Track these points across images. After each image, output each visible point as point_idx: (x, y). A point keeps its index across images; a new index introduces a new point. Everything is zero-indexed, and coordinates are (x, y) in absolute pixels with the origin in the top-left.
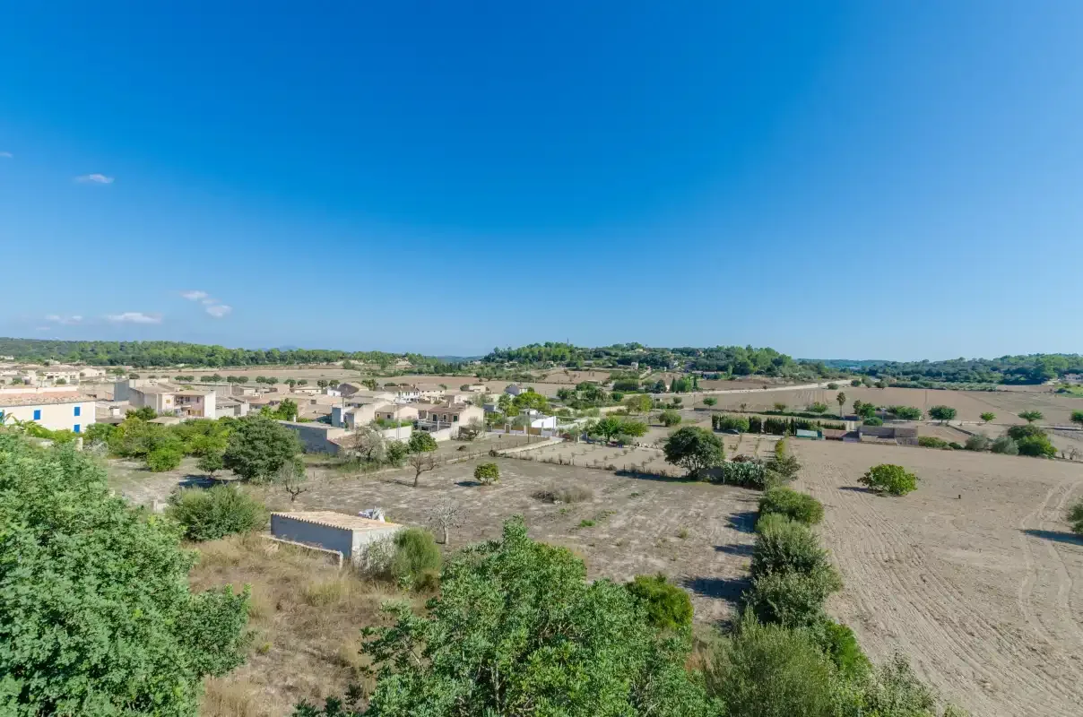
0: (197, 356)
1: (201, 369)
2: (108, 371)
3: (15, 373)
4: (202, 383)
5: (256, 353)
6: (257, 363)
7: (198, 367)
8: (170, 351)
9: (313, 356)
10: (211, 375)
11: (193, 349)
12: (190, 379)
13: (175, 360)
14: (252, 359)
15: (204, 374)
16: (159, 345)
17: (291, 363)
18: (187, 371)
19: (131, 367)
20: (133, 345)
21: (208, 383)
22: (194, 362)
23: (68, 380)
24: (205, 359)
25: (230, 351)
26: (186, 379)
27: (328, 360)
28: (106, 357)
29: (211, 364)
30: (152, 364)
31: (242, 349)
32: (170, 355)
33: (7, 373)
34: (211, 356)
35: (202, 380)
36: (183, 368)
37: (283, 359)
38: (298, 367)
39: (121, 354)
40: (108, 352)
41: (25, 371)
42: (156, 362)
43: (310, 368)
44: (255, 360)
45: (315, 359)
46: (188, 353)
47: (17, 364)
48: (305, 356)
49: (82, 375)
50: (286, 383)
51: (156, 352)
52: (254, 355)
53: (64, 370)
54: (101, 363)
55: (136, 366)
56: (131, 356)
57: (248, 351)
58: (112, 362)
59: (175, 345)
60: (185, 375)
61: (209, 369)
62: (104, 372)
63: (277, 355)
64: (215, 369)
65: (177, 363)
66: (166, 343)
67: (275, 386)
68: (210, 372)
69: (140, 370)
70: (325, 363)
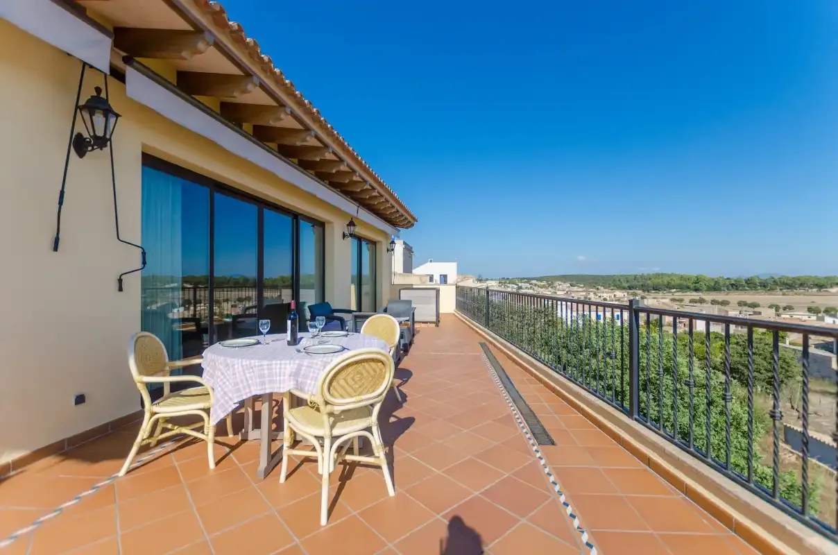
0: (685, 283)
1: (688, 293)
2: (628, 293)
3: (584, 293)
4: (691, 304)
5: (735, 281)
6: (737, 289)
7: (686, 292)
8: (666, 280)
9: (799, 282)
10: (698, 298)
11: (682, 278)
12: (681, 300)
13: (669, 287)
14: (732, 285)
15: (693, 297)
16: (657, 275)
17: (772, 289)
18: (678, 295)
19: (641, 291)
20: (642, 276)
21: (695, 305)
22: (682, 288)
23: (608, 299)
24: (692, 286)
25: (713, 279)
26: (678, 300)
27: (820, 286)
28: (626, 285)
29: (697, 290)
30: (654, 289)
31: (723, 278)
32: (666, 282)
33: (581, 293)
34: (697, 283)
35: (690, 302)
36: (675, 292)
37: (764, 285)
38: (781, 293)
39: (635, 283)
40: (628, 281)
41: (588, 293)
42: (657, 288)
43: (796, 294)
44: (735, 286)
45: (802, 285)
46: (678, 282)
47: (584, 289)
48: (788, 282)
49: (615, 296)
50: (771, 307)
51: (657, 281)
52: (733, 282)
53: (607, 293)
54: (624, 288)
55: (644, 291)
56: (641, 283)
57: (728, 279)
58: (630, 288)
59: (669, 276)
60: (677, 298)
61: (694, 293)
62: (626, 294)
63: (757, 281)
64: (700, 294)
65: (671, 288)
66: (662, 274)
67: (757, 309)
68: (696, 296)
69: (646, 293)
70: (815, 290)
